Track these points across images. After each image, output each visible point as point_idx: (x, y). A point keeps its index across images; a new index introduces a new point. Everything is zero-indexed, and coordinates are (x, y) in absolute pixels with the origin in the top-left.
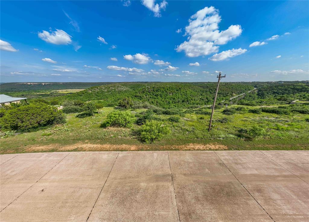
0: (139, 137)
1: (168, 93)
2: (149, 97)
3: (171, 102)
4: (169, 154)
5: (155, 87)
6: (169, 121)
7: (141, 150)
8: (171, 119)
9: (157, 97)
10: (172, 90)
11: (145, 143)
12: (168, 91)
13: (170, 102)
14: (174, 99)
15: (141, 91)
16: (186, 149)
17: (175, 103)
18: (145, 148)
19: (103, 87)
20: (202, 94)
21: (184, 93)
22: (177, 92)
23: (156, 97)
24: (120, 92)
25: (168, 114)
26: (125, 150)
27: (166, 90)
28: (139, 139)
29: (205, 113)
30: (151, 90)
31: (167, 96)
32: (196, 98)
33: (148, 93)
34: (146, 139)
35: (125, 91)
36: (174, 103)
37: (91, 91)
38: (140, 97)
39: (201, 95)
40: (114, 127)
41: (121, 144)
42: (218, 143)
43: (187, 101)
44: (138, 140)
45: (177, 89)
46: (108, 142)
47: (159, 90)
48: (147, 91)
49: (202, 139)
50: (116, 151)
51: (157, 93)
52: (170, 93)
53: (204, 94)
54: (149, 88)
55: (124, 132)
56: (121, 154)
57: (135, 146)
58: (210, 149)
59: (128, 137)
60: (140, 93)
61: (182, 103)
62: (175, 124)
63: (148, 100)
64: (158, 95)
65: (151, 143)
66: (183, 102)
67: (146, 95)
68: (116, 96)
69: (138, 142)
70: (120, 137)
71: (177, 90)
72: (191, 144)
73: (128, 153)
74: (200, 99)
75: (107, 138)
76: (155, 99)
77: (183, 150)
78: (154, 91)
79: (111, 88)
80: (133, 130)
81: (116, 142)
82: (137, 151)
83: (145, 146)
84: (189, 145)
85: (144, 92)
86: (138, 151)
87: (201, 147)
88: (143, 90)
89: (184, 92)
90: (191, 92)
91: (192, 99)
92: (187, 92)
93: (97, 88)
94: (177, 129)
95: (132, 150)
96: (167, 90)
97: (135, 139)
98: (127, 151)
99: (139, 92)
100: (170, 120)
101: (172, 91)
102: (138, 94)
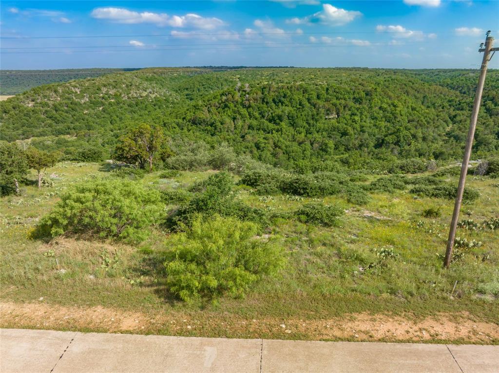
0: (162, 280)
1: (322, 110)
2: (246, 127)
3: (331, 144)
4: (265, 352)
5: (270, 87)
6: (298, 223)
7: (159, 332)
8: (307, 215)
9: (276, 127)
10: (337, 98)
11: (180, 304)
12: (320, 103)
13: (326, 145)
14: (344, 134)
15: (215, 102)
16: (338, 333)
17: (347, 149)
18: (178, 322)
19: (75, 87)
20: (455, 116)
21: (384, 110)
22: (358, 109)
23: (271, 126)
24: (136, 105)
25: (300, 194)
26: (98, 330)
27: (314, 100)
28: (162, 287)
29: (449, 194)
30: (255, 100)
31: (317, 121)
32: (431, 132)
33: (244, 111)
34: (183, 288)
35: (157, 103)
36: (342, 148)
37: (33, 101)
38: (211, 125)
39: (453, 118)
40: (78, 239)
41: (90, 306)
42: (471, 313)
43: (397, 143)
44: (157, 292)
45: (356, 96)
46: (43, 295)
47: (285, 96)
48: (240, 100)
49: (412, 295)
50: (64, 330)
51: (279, 112)
52: (328, 110)
53: (462, 118)
54: (248, 90)
55: (110, 261)
56: (81, 343)
57: (138, 314)
58: (435, 339)
59: (120, 281)
60: (213, 109)
61: (377, 151)
62: (319, 232)
63: (243, 137)
64: (280, 118)
65: (203, 308)
66: (379, 144)
67: (234, 119)
68: (121, 119)
69: (156, 299)
70: (92, 277)
71: (357, 100)
72: (360, 317)
73: (108, 341)
74: (448, 134)
75: (43, 282)
76: (270, 135)
77: (325, 337)
78: (267, 103)
79: (104, 90)
80: (146, 252)
81: (73, 296)
82: (141, 332)
83: (179, 315)
84: (352, 320)
85: (226, 106)
86: (147, 334)
87: (400, 327)
88: (224, 98)
89: (385, 106)
90: (413, 109)
91: (414, 136)
92: (395, 106)
93: (56, 91)
94: (319, 255)
95: (124, 327)
96: (318, 97)
97: (147, 290)
98: (106, 332)
99: (209, 107)
100: (303, 217)
101: (338, 102)
102: (204, 115)
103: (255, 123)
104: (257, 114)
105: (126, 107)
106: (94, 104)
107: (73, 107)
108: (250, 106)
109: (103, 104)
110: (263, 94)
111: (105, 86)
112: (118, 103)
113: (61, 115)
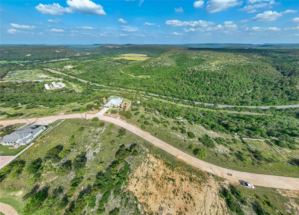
1: (206, 81)
2: (184, 83)
19: (152, 62)
20: (257, 87)
22: (218, 81)
23: (191, 83)
24: (165, 68)
27: (206, 77)
30: (190, 75)
31: (203, 84)
33: (185, 78)
35: (169, 67)
39: (255, 88)
47: (198, 75)
48: (186, 74)
52: (208, 81)
60: (179, 75)
63: (182, 85)
64: (194, 81)
67: (182, 79)
71: (220, 78)
78: (193, 76)
85: (182, 75)
87: (148, 133)
88: (183, 72)
96: (208, 76)
102: (176, 77)
103: (187, 82)
104: (188, 79)
105: (162, 68)
106: (155, 67)
107: (151, 68)
108: (188, 76)
109: (157, 67)
110: (193, 73)
111: (159, 62)
112: (160, 67)
113: (148, 70)
